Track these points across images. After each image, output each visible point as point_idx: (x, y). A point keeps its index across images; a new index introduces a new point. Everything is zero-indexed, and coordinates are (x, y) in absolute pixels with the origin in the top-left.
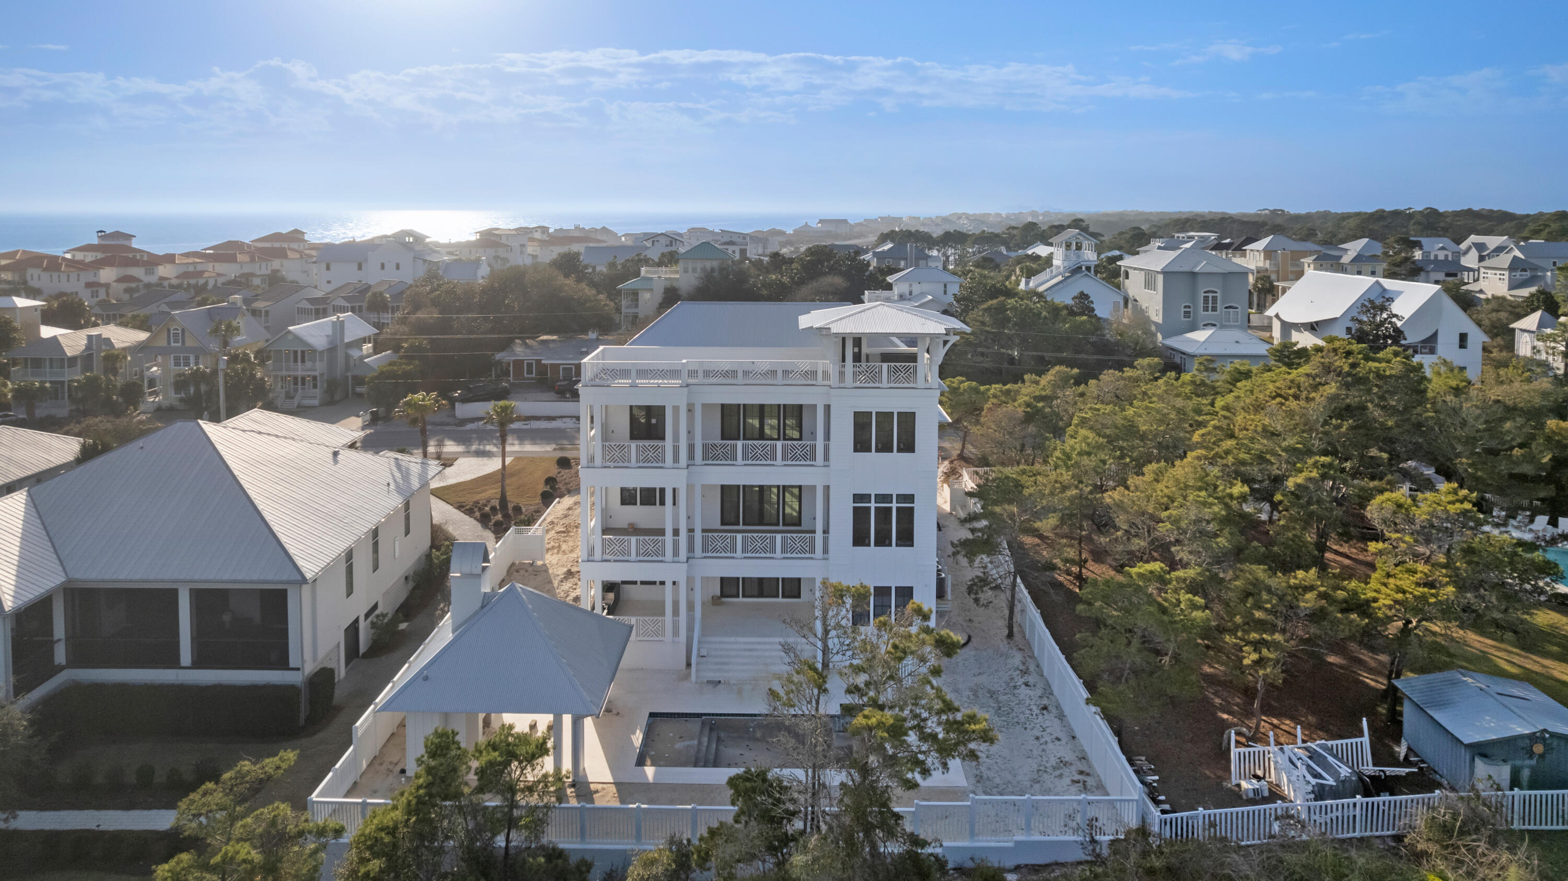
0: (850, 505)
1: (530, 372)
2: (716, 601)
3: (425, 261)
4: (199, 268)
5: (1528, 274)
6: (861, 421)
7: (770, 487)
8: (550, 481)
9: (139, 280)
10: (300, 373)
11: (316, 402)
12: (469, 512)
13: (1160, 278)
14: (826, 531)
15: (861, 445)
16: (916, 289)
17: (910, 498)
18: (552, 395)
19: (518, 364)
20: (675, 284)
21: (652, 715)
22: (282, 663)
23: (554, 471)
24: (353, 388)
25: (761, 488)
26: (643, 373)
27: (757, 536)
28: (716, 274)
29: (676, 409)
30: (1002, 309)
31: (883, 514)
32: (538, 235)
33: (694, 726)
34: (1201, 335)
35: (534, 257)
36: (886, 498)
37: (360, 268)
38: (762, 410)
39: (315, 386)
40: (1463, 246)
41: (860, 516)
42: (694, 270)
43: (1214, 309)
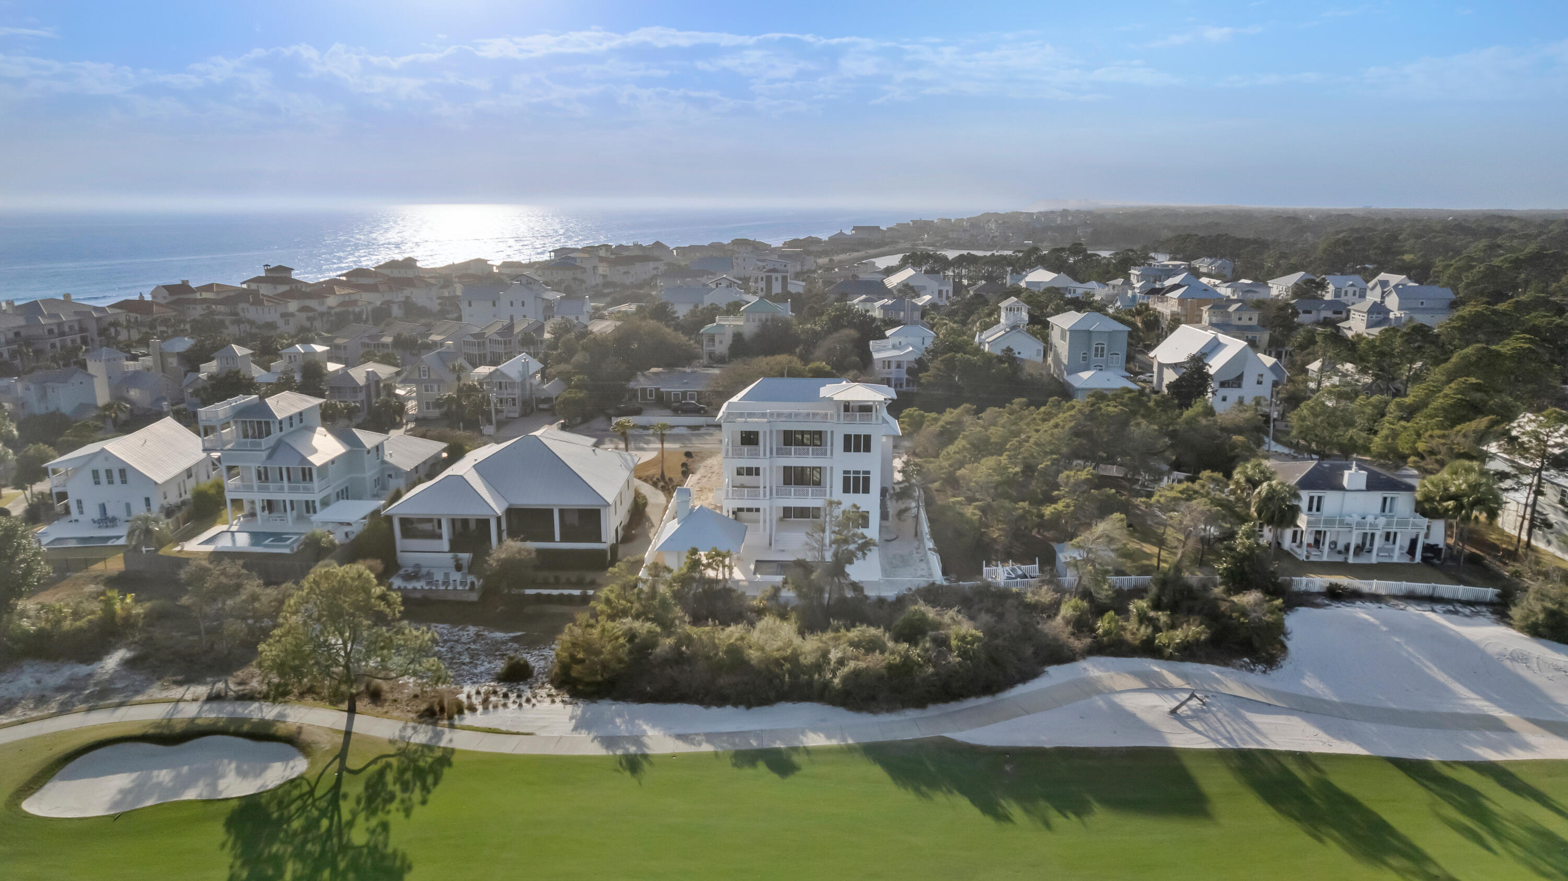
0: (842, 475)
1: (651, 395)
2: (781, 520)
3: (543, 299)
4: (353, 298)
5: (1382, 316)
6: (847, 438)
7: (806, 468)
8: (684, 465)
9: (314, 310)
10: (505, 396)
11: (517, 415)
12: (645, 481)
13: (1068, 333)
14: (831, 487)
15: (847, 448)
16: (904, 340)
17: (868, 472)
18: (669, 412)
19: (644, 390)
20: (740, 330)
21: (757, 561)
22: (598, 539)
23: (684, 459)
24: (537, 406)
25: (802, 468)
26: (751, 415)
27: (800, 488)
28: (769, 323)
29: (765, 433)
30: (952, 359)
31: (856, 480)
32: (602, 253)
33: (775, 565)
34: (1085, 375)
35: (604, 276)
36: (858, 472)
37: (494, 305)
38: (803, 433)
39: (514, 404)
40: (1371, 284)
41: (846, 481)
42: (754, 320)
43: (1102, 356)
